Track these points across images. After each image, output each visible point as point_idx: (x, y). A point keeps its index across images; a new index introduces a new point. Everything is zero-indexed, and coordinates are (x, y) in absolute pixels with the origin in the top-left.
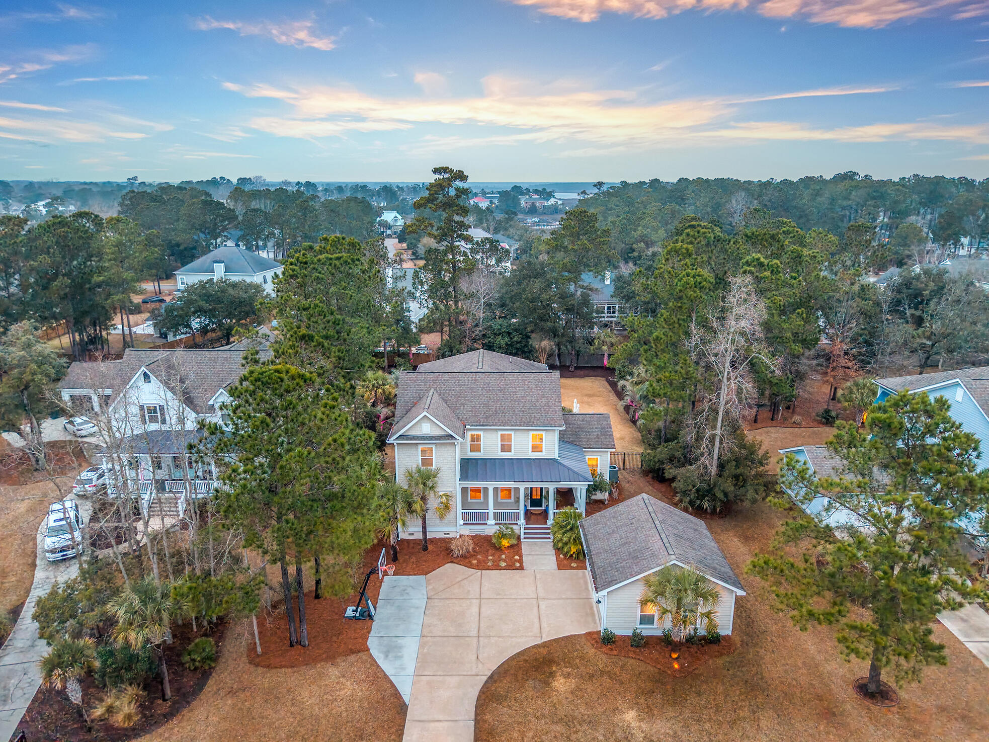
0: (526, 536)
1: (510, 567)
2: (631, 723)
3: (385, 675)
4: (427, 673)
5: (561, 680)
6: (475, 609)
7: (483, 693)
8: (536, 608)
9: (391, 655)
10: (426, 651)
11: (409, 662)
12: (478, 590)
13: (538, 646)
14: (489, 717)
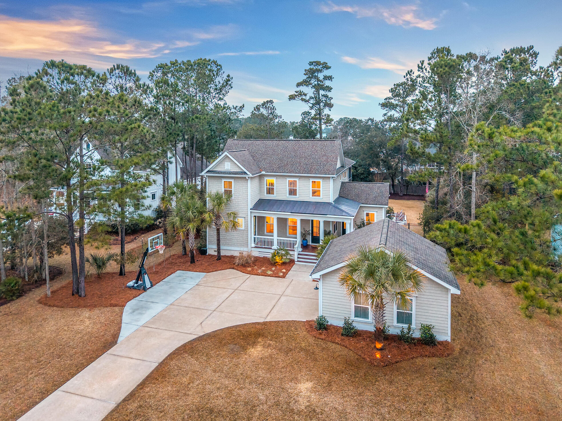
0: (299, 260)
1: (275, 276)
2: (301, 392)
3: (121, 322)
4: (153, 326)
5: (259, 348)
6: (226, 295)
7: (184, 346)
8: (276, 300)
9: (136, 312)
10: (165, 313)
11: (146, 317)
12: (239, 285)
13: (258, 323)
14: (172, 363)
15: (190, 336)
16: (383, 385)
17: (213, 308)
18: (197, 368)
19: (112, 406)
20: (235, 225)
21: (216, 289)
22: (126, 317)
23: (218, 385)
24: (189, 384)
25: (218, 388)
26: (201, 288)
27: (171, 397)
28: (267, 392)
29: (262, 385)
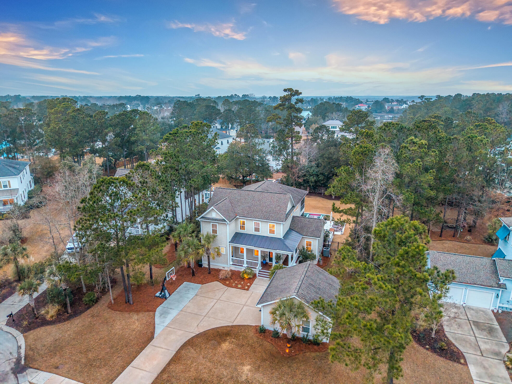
0: (259, 275)
1: (243, 288)
2: (244, 371)
3: (155, 323)
4: (172, 327)
5: (227, 344)
6: (212, 304)
7: (189, 341)
8: (241, 309)
9: (163, 316)
10: (178, 317)
11: (168, 320)
12: (220, 296)
13: (228, 326)
14: (183, 352)
15: (192, 334)
16: (285, 369)
17: (204, 314)
18: (195, 355)
19: (155, 375)
20: (219, 254)
21: (207, 299)
22: (157, 320)
23: (205, 366)
24: (191, 364)
25: (205, 368)
26: (198, 298)
27: (182, 372)
28: (227, 371)
29: (226, 367)
